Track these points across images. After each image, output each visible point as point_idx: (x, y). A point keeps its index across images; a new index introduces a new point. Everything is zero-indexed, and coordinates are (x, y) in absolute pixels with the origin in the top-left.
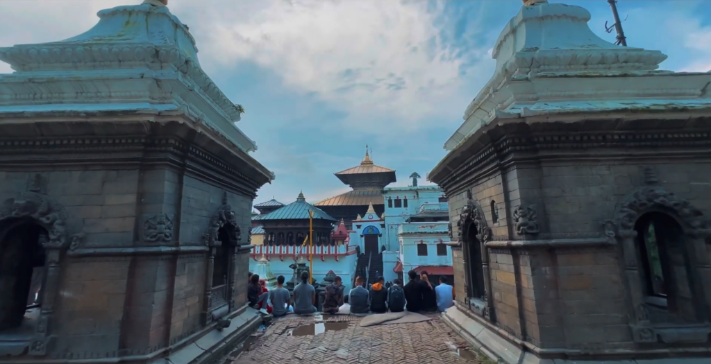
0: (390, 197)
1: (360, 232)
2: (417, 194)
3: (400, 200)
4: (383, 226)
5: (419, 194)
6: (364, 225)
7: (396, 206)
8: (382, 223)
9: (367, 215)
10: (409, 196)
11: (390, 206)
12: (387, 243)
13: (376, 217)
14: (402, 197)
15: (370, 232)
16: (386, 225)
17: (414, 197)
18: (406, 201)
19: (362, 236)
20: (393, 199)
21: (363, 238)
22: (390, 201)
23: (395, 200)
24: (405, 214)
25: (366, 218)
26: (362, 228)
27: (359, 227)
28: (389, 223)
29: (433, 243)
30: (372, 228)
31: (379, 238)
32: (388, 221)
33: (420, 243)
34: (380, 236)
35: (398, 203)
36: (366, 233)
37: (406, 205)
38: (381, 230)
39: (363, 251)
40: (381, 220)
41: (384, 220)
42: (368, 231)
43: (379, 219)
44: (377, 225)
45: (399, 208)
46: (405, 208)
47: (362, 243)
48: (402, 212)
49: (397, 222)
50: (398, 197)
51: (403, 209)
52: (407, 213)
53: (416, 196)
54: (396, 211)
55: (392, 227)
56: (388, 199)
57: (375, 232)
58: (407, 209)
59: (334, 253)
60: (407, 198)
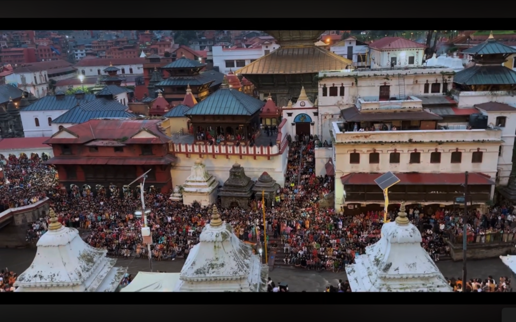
0: (325, 85)
1: (291, 120)
2: (356, 81)
3: (337, 87)
4: (316, 114)
5: (359, 82)
6: (296, 113)
7: (331, 95)
8: (315, 111)
9: (299, 102)
10: (347, 84)
11: (325, 94)
12: (320, 134)
13: (308, 104)
14: (338, 84)
15: (302, 120)
16: (320, 114)
17: (353, 84)
18: (342, 89)
19: (293, 124)
20: (328, 87)
21: (295, 127)
22: (325, 90)
23: (331, 88)
24: (341, 103)
25: (297, 105)
26: (294, 116)
27: (290, 115)
29: (366, 152)
30: (304, 116)
31: (311, 127)
32: (322, 111)
33: (353, 152)
34: (313, 124)
35: (333, 92)
36: (298, 121)
37: (342, 94)
38: (314, 119)
39: (293, 140)
40: (314, 108)
41: (317, 108)
42: (299, 119)
43: (311, 106)
44: (310, 113)
45: (336, 97)
46: (341, 97)
47: (293, 131)
48: (338, 102)
49: (331, 112)
50: (334, 84)
51: (339, 97)
52: (343, 102)
53: (355, 83)
54: (330, 100)
55: (325, 117)
56: (322, 86)
57: (308, 121)
58: (343, 98)
59: (267, 153)
60: (344, 86)
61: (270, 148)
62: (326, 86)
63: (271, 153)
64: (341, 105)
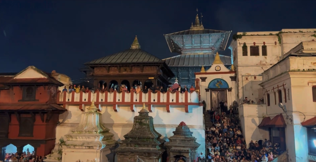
0: (245, 44)
1: (205, 85)
2: (280, 40)
3: (258, 47)
4: (234, 79)
5: (283, 38)
6: (210, 78)
7: (252, 54)
8: (233, 75)
9: (213, 67)
10: (270, 42)
11: (245, 54)
12: (240, 99)
13: (224, 69)
14: (259, 43)
15: (217, 85)
16: (240, 77)
17: (276, 43)
18: (264, 48)
19: (207, 90)
20: (249, 46)
21: (209, 93)
22: (245, 47)
23: (251, 47)
24: (264, 63)
25: (212, 70)
26: (208, 81)
27: (204, 79)
28: (243, 74)
30: (219, 81)
31: (228, 93)
32: (242, 71)
34: (230, 90)
35: (255, 51)
36: (212, 87)
37: (265, 53)
38: (231, 84)
40: (231, 72)
41: (235, 71)
42: (214, 85)
43: (227, 70)
44: (227, 78)
45: (258, 57)
46: (264, 57)
47: (207, 98)
48: (261, 62)
49: (253, 73)
50: (254, 43)
51: (261, 57)
52: (266, 62)
53: (278, 42)
54: (251, 59)
55: (247, 79)
56: (242, 45)
57: (224, 86)
58: (266, 58)
59: (184, 101)
60: (266, 45)
61: (189, 94)
62: (247, 45)
63: (189, 101)
64: (264, 65)
